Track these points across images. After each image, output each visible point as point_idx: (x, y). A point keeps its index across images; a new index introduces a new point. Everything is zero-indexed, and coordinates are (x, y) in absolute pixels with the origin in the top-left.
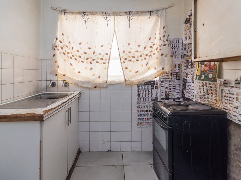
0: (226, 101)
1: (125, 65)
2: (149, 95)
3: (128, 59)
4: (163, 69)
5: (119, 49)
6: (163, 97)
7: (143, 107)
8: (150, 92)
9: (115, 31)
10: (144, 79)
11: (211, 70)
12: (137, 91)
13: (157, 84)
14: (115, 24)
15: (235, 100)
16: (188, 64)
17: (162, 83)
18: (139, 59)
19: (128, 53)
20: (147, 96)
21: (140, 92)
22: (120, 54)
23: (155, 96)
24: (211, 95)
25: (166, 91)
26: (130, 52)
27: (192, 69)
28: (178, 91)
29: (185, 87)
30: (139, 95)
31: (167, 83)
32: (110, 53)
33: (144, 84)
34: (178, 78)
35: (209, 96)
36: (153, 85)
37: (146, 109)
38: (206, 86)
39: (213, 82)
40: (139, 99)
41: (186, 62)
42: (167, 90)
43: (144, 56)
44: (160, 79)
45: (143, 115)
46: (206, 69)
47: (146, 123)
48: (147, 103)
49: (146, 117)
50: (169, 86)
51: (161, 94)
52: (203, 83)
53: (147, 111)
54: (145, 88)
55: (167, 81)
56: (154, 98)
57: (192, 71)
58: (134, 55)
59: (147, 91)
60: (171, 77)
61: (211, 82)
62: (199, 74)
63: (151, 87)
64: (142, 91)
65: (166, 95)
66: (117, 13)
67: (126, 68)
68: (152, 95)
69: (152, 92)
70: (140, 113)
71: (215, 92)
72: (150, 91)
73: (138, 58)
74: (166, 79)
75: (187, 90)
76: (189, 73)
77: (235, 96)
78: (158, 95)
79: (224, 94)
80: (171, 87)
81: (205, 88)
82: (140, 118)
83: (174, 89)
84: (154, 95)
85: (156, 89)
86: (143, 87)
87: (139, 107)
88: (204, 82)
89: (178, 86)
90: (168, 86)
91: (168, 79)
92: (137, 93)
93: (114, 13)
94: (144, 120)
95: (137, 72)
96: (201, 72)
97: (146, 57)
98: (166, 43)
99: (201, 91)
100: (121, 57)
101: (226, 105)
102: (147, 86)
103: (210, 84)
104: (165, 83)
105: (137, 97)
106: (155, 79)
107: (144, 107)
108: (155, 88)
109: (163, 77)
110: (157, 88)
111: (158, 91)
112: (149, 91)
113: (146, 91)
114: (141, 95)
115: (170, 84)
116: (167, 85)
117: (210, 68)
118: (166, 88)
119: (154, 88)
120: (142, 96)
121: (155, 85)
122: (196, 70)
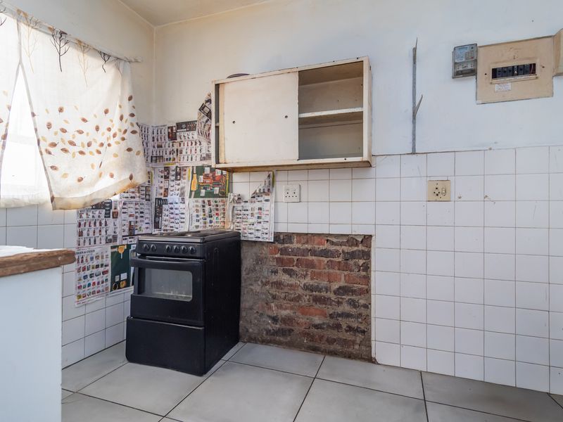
0: (238, 220)
1: (50, 161)
2: (100, 231)
3: (61, 146)
4: (131, 178)
5: (33, 115)
6: (126, 233)
7: (89, 259)
8: (103, 225)
9: (20, 63)
10: (93, 197)
11: (216, 182)
12: (78, 224)
13: (115, 209)
14: (20, 43)
15: (249, 217)
16: (168, 173)
17: (124, 206)
18: (86, 150)
19: (59, 132)
20: (97, 234)
21: (82, 227)
22: (36, 130)
23: (113, 234)
24: (215, 217)
25: (130, 222)
26: (64, 131)
27: (178, 182)
28: (147, 221)
29: (161, 212)
30: (81, 234)
31: (132, 206)
32: (8, 119)
33: (92, 209)
34: (147, 197)
35: (212, 219)
36: (109, 210)
37: (95, 263)
38: (210, 205)
39: (220, 199)
40: (82, 241)
41: (163, 169)
42: (131, 219)
43: (95, 146)
44: (121, 198)
45: (89, 277)
46: (208, 181)
47: (94, 293)
48: (97, 250)
49: (95, 279)
50: (136, 213)
51: (123, 228)
52: (204, 202)
53: (97, 266)
54: (93, 216)
55: (131, 203)
56: (111, 237)
57: (179, 185)
58: (74, 138)
59: (98, 224)
60: (138, 195)
61: (218, 199)
62: (194, 189)
63: (106, 214)
64: (88, 224)
65: (130, 230)
66: (29, 18)
67: (53, 168)
68: (106, 232)
69: (106, 225)
70: (82, 274)
71: (222, 211)
72: (103, 222)
73: (83, 147)
74: (132, 197)
75: (165, 218)
76: (170, 188)
77: (249, 212)
78: (117, 231)
79: (236, 212)
80: (137, 214)
81: (207, 208)
82: (82, 285)
83: (142, 217)
84: (110, 232)
85: (113, 218)
86: (91, 214)
87: (80, 261)
88: (206, 200)
89: (147, 211)
90: (134, 213)
91: (134, 197)
92: (75, 229)
93: (22, 14)
94: (91, 287)
95: (80, 180)
96: (199, 186)
97: (100, 149)
98: (136, 128)
99: (199, 214)
100: (41, 138)
101: (238, 225)
102: (97, 212)
103: (216, 202)
104: (129, 205)
105: (76, 238)
106: (113, 199)
107: (92, 259)
108: (111, 216)
109: (126, 195)
110: (115, 215)
111: (118, 221)
112: (101, 224)
113: (95, 223)
114: (85, 233)
115: (136, 209)
116: (132, 211)
117: (214, 180)
118: (130, 216)
119: (109, 217)
120: (88, 235)
121: (112, 211)
122: (187, 183)
